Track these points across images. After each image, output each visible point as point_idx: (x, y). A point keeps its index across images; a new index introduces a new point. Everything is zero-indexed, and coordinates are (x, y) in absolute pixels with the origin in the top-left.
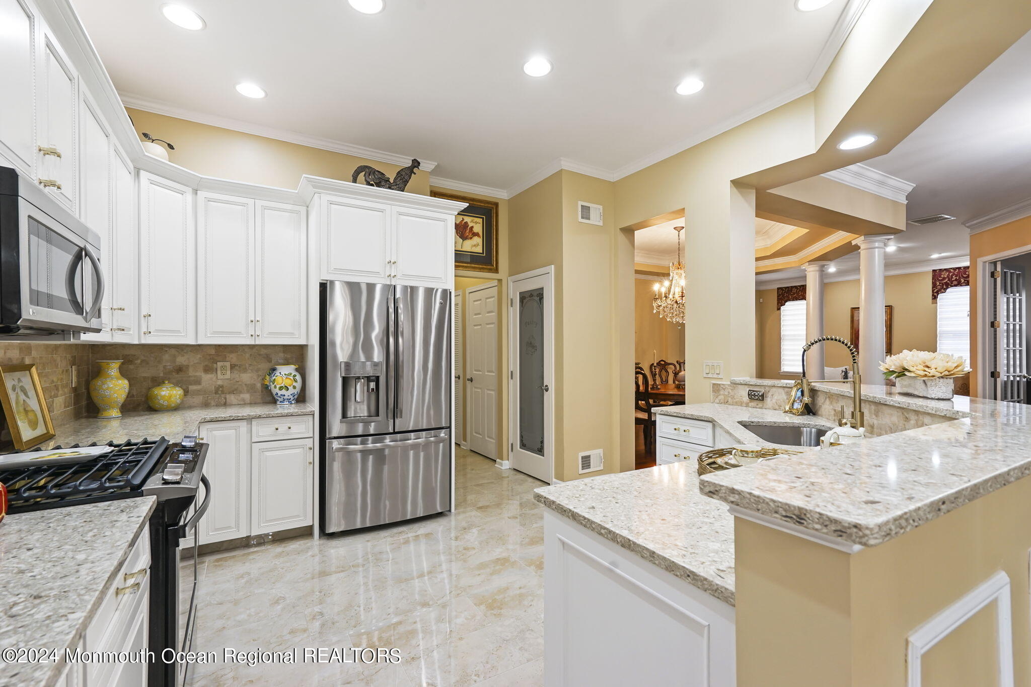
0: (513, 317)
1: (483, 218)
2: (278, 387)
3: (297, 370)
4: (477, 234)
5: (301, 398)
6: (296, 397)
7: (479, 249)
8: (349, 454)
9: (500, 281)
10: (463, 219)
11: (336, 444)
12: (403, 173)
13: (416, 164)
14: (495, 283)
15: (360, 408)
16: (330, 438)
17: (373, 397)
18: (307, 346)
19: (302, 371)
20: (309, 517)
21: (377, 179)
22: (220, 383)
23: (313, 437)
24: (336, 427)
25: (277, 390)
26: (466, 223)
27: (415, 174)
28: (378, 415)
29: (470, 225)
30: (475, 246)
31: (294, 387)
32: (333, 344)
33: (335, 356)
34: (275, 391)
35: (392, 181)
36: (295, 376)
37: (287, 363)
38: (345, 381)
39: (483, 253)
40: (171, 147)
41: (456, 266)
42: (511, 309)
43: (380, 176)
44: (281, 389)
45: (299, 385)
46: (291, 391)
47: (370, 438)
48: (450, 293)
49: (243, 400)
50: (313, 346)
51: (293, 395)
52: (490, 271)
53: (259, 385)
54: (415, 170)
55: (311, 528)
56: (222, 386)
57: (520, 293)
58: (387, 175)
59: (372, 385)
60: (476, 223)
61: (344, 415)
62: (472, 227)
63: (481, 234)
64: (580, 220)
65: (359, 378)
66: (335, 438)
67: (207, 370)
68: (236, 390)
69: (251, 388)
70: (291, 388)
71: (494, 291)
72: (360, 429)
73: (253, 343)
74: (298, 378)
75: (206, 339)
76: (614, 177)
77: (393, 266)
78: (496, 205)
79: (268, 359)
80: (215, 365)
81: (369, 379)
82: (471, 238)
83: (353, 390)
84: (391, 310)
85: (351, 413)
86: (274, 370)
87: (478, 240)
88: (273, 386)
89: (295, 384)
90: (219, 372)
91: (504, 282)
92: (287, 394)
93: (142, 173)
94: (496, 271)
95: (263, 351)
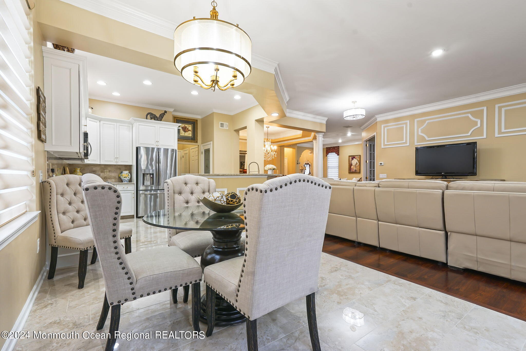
0: (202, 157)
1: (192, 125)
2: (123, 177)
3: (129, 172)
4: (190, 130)
5: (130, 181)
6: (129, 180)
7: (191, 135)
8: (146, 195)
9: (198, 145)
10: (185, 126)
11: (141, 192)
12: (162, 115)
13: (166, 112)
14: (197, 146)
15: (148, 183)
16: (139, 190)
17: (152, 179)
18: (132, 165)
19: (131, 173)
20: (133, 213)
21: (154, 117)
22: (105, 176)
23: (134, 190)
24: (141, 187)
25: (123, 178)
26: (186, 127)
27: (165, 115)
28: (153, 184)
29: (187, 127)
30: (189, 134)
31: (128, 177)
32: (140, 165)
33: (141, 168)
34: (122, 178)
35: (158, 117)
36: (128, 174)
37: (126, 170)
38: (144, 174)
39: (192, 136)
40: (92, 108)
41: (178, 140)
42: (202, 155)
43: (154, 116)
44: (124, 177)
45: (130, 177)
46: (127, 178)
47: (153, 191)
48: (176, 150)
49: (113, 181)
50: (134, 165)
51: (128, 179)
52: (194, 142)
53: (117, 177)
54: (165, 114)
55: (134, 215)
56: (106, 177)
57: (204, 150)
58: (157, 115)
59: (152, 176)
60: (190, 127)
61: (143, 184)
62: (188, 128)
63: (191, 130)
64: (220, 127)
65: (147, 174)
66: (141, 190)
67: (102, 172)
68: (110, 178)
69: (115, 178)
70: (127, 177)
71: (197, 149)
72: (149, 188)
73: (116, 164)
74: (129, 174)
75: (103, 163)
76: (232, 114)
77: (158, 142)
78: (197, 120)
79: (120, 169)
80: (104, 171)
81: (150, 174)
82: (188, 132)
83: (146, 177)
84: (157, 155)
85: (145, 184)
86: (122, 172)
87: (190, 132)
88: (122, 177)
89: (128, 176)
90: (105, 173)
91: (200, 146)
92: (126, 179)
93: (87, 118)
94: (197, 142)
95: (119, 167)
